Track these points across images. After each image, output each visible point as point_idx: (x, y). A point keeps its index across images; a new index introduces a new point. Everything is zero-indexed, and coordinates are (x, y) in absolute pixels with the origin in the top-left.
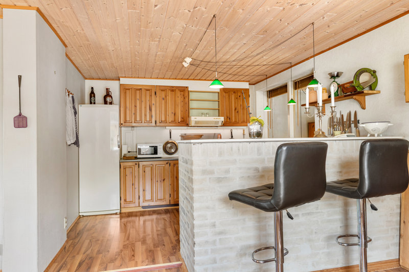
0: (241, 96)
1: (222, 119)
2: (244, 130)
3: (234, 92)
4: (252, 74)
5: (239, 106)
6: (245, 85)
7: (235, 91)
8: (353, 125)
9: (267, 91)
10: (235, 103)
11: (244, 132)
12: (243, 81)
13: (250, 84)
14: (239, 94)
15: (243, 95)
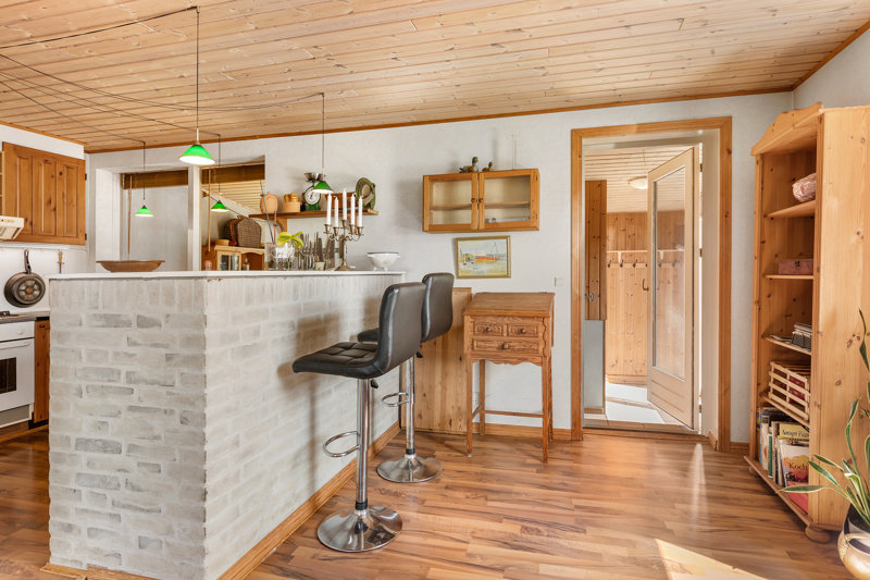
0: (65, 174)
1: (19, 222)
2: (60, 254)
3: (46, 161)
4: (114, 132)
5: (59, 196)
6: (75, 151)
7: (49, 159)
8: (337, 255)
9: (121, 174)
10: (48, 187)
11: (60, 259)
12: (72, 140)
13: (86, 152)
14: (60, 168)
15: (69, 173)
